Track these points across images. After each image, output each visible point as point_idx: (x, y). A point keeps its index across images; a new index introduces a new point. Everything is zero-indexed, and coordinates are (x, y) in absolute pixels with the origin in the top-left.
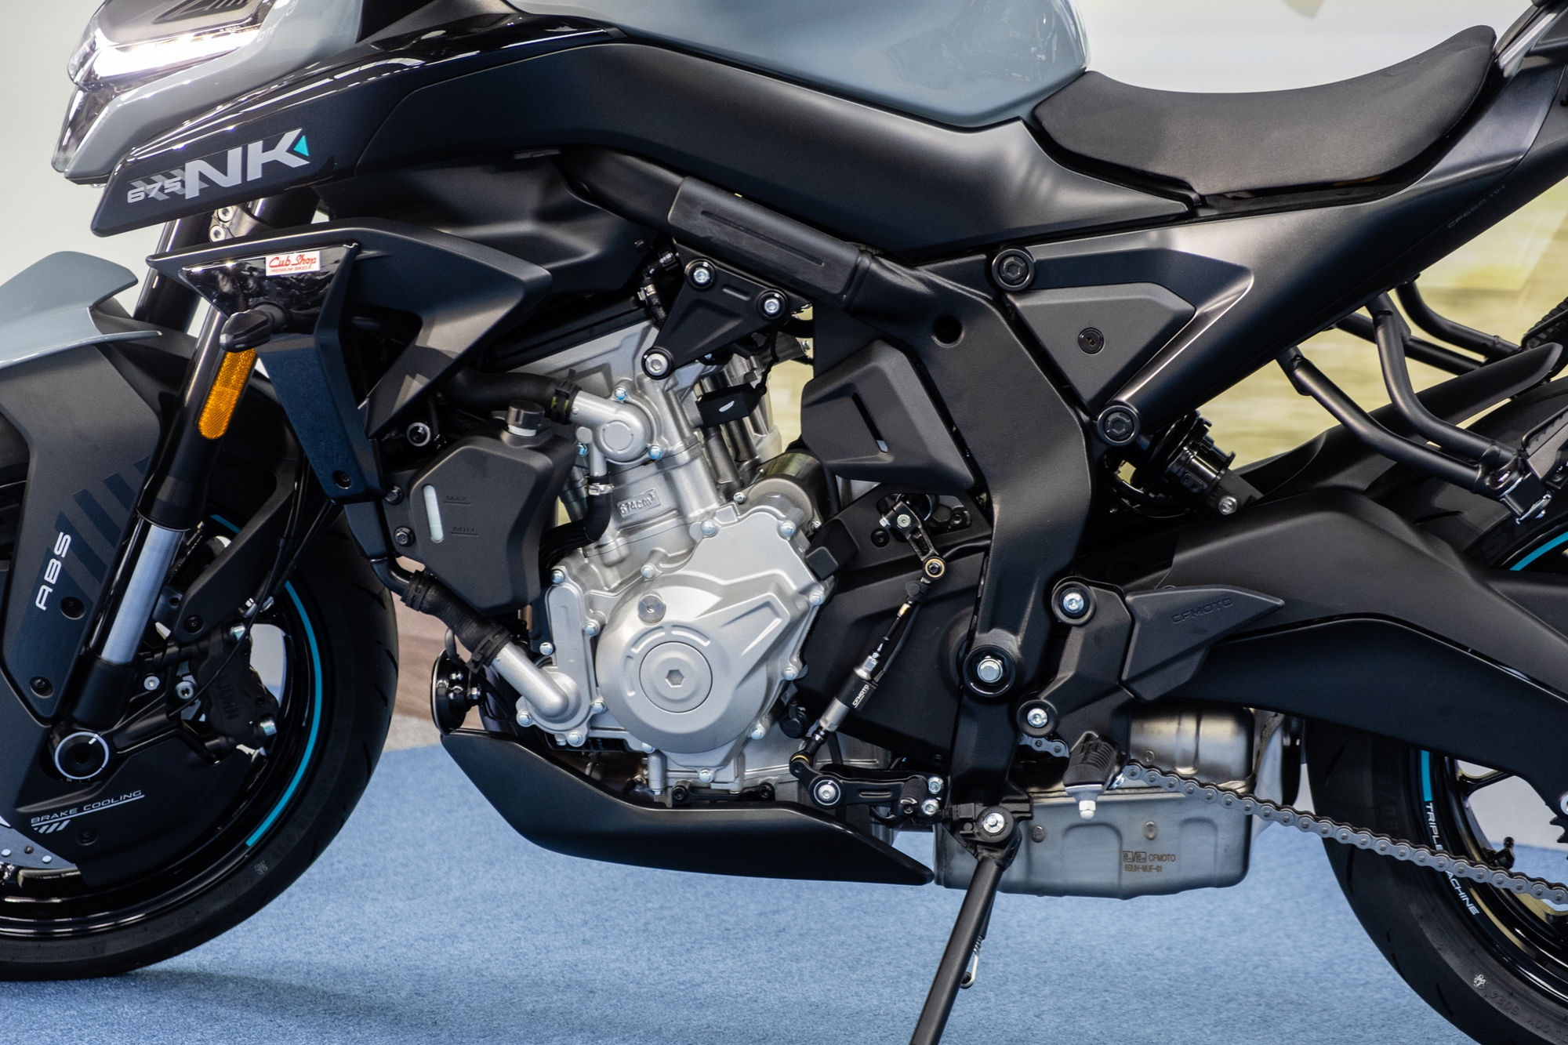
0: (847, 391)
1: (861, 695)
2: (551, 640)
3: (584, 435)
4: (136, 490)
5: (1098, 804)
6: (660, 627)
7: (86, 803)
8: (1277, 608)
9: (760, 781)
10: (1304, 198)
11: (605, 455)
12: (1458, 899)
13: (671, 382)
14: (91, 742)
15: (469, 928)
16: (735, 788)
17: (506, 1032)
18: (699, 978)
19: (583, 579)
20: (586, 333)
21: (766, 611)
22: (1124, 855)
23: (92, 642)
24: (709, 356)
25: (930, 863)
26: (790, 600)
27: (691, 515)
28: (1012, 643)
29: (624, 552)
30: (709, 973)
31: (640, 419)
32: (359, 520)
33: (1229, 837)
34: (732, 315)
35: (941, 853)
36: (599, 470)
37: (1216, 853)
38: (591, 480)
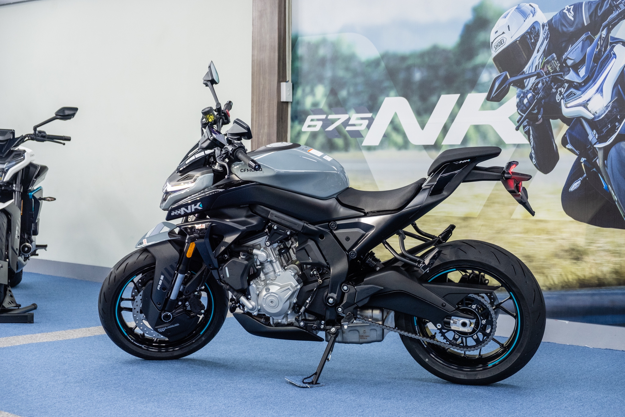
0: (304, 248)
1: (307, 305)
2: (250, 295)
3: (255, 257)
4: (175, 267)
5: (348, 326)
6: (269, 293)
7: (168, 326)
8: (382, 289)
9: (291, 322)
10: (384, 213)
11: (260, 261)
12: (422, 344)
13: (272, 247)
14: (168, 314)
15: (249, 351)
16: (286, 323)
17: (247, 370)
18: (290, 360)
19: (256, 284)
20: (256, 238)
21: (289, 290)
22: (360, 336)
23: (168, 296)
24: (279, 242)
25: (324, 338)
26: (293, 288)
27: (276, 272)
28: (335, 296)
29: (264, 278)
30: (292, 360)
31: (265, 254)
32: (214, 273)
33: (379, 332)
34: (281, 235)
35: (326, 336)
36: (258, 263)
37: (377, 336)
38: (257, 265)
